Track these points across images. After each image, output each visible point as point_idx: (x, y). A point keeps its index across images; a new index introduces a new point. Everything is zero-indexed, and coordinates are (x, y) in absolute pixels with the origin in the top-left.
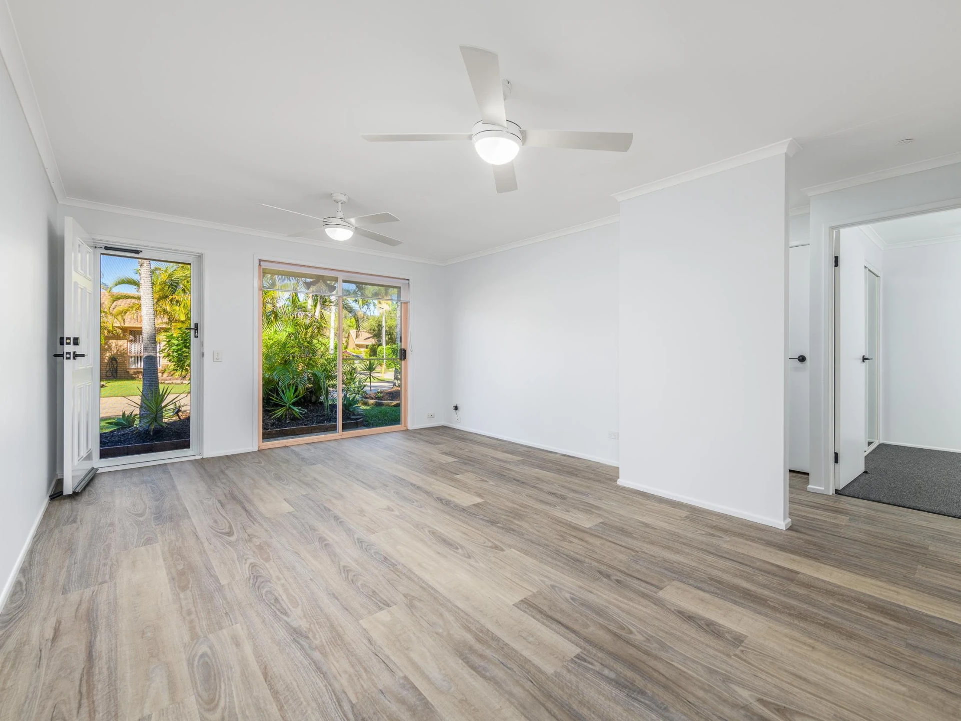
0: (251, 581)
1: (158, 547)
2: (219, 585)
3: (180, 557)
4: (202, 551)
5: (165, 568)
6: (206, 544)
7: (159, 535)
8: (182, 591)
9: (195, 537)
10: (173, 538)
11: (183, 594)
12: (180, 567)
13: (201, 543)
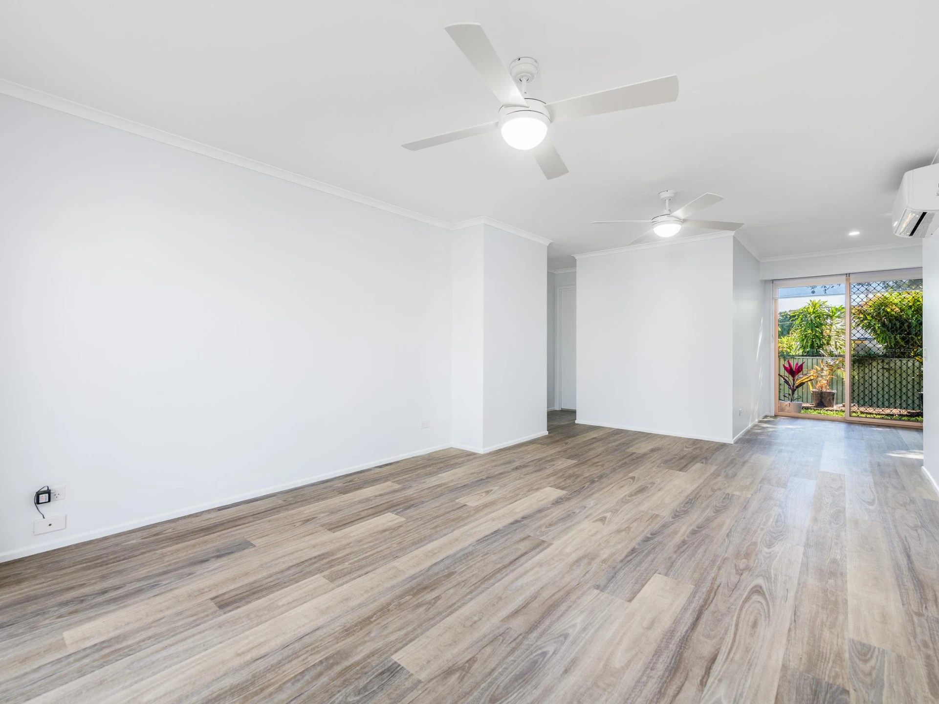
0: (781, 537)
1: (850, 633)
2: (806, 549)
3: (829, 594)
4: (801, 587)
5: (847, 590)
6: (792, 594)
7: (847, 655)
8: (837, 560)
9: (798, 614)
10: (826, 633)
11: (837, 558)
12: (831, 582)
13: (796, 599)
